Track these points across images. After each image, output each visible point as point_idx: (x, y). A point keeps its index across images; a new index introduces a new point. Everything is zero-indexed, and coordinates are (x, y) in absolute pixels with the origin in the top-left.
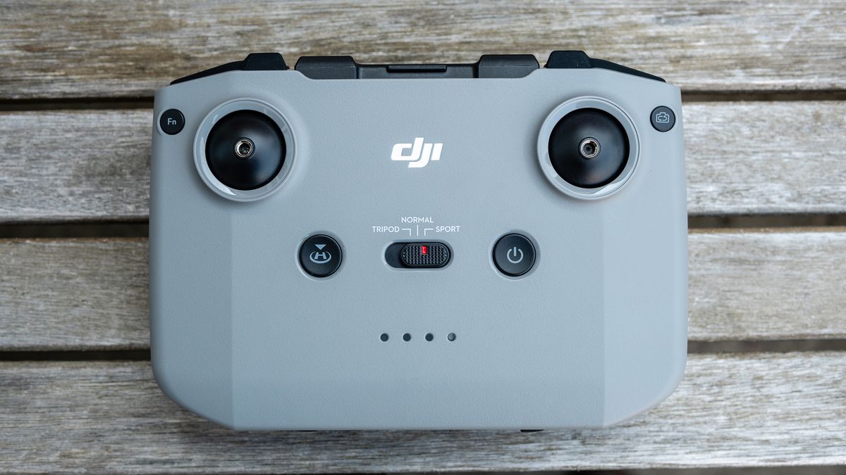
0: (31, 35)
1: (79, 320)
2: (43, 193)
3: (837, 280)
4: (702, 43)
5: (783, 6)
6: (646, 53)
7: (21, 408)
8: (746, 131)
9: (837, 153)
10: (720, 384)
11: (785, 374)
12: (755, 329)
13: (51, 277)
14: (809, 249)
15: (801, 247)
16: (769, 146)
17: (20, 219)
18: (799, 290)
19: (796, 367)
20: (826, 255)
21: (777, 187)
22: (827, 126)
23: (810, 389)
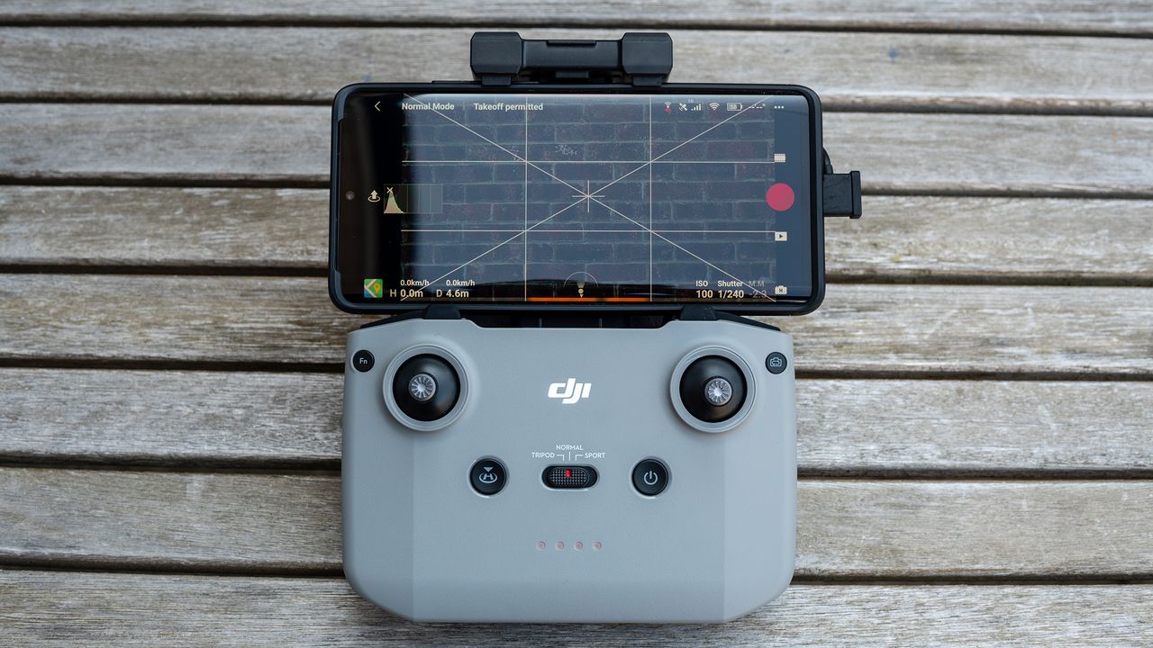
0: (302, 313)
1: (326, 542)
2: (302, 437)
3: (985, 523)
4: (861, 333)
5: (927, 306)
6: (813, 340)
7: (267, 614)
8: (900, 402)
9: (978, 420)
10: (887, 609)
11: (944, 601)
12: (916, 564)
13: (304, 505)
14: (959, 496)
15: (952, 494)
16: (920, 414)
17: (281, 457)
18: (952, 531)
19: (954, 595)
20: (974, 502)
21: (929, 447)
22: (969, 399)
23: (966, 614)
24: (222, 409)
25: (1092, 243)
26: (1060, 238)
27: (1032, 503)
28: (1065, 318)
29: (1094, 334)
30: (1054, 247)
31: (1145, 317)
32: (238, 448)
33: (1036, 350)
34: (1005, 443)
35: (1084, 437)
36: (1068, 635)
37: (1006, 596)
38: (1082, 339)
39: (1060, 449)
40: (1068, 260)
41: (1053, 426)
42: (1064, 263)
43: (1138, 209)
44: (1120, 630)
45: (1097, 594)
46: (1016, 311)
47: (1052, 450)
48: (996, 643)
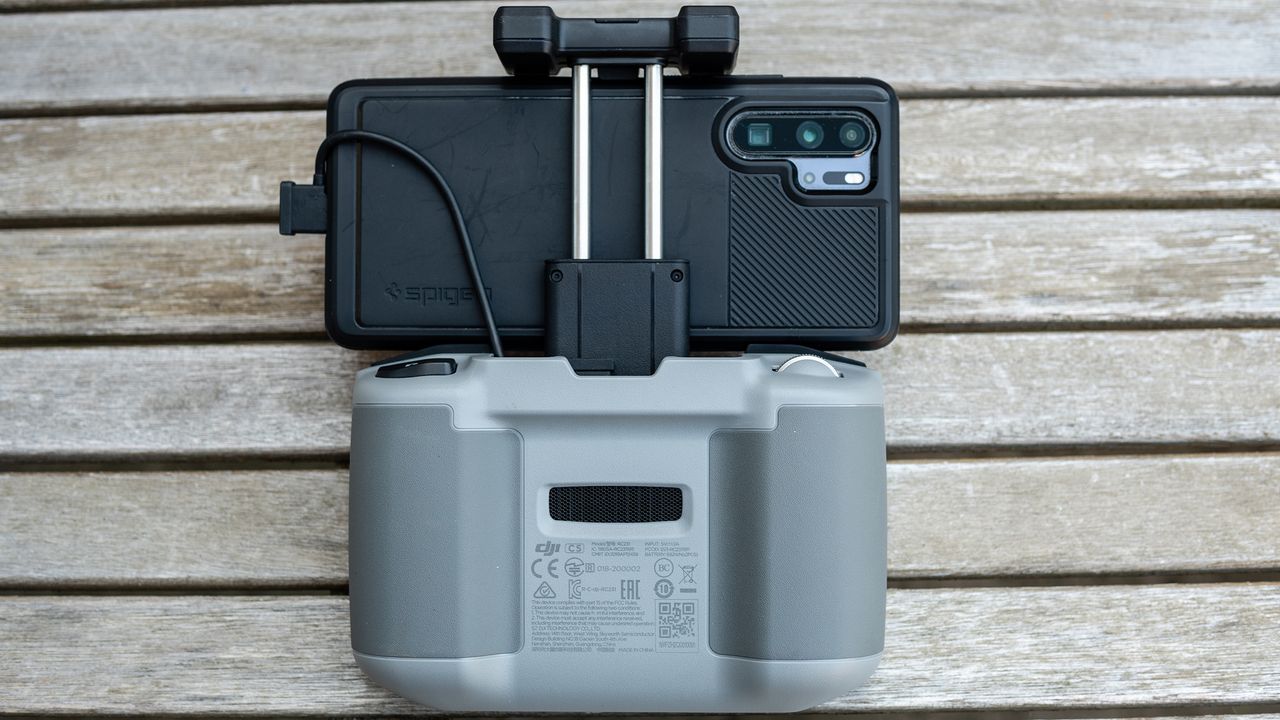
24: (17, 395)
25: (1072, 156)
26: (1033, 150)
27: (980, 487)
28: (1033, 253)
29: (1068, 273)
30: (1023, 162)
31: (1133, 249)
32: (36, 442)
33: (994, 294)
34: (949, 412)
35: (1048, 404)
36: (1017, 649)
37: (943, 602)
38: (1052, 279)
39: (1017, 419)
40: (1040, 178)
41: (1011, 390)
42: (1034, 182)
43: (1132, 111)
44: (1081, 643)
45: (1054, 599)
46: (971, 245)
47: (1007, 420)
48: (928, 660)
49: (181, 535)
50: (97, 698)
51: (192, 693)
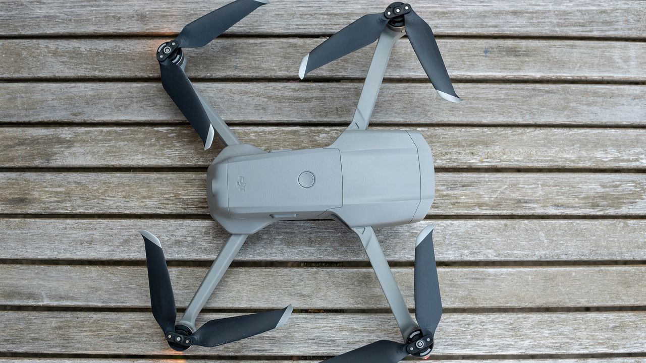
49: (247, 291)
50: (220, 350)
51: (255, 348)
